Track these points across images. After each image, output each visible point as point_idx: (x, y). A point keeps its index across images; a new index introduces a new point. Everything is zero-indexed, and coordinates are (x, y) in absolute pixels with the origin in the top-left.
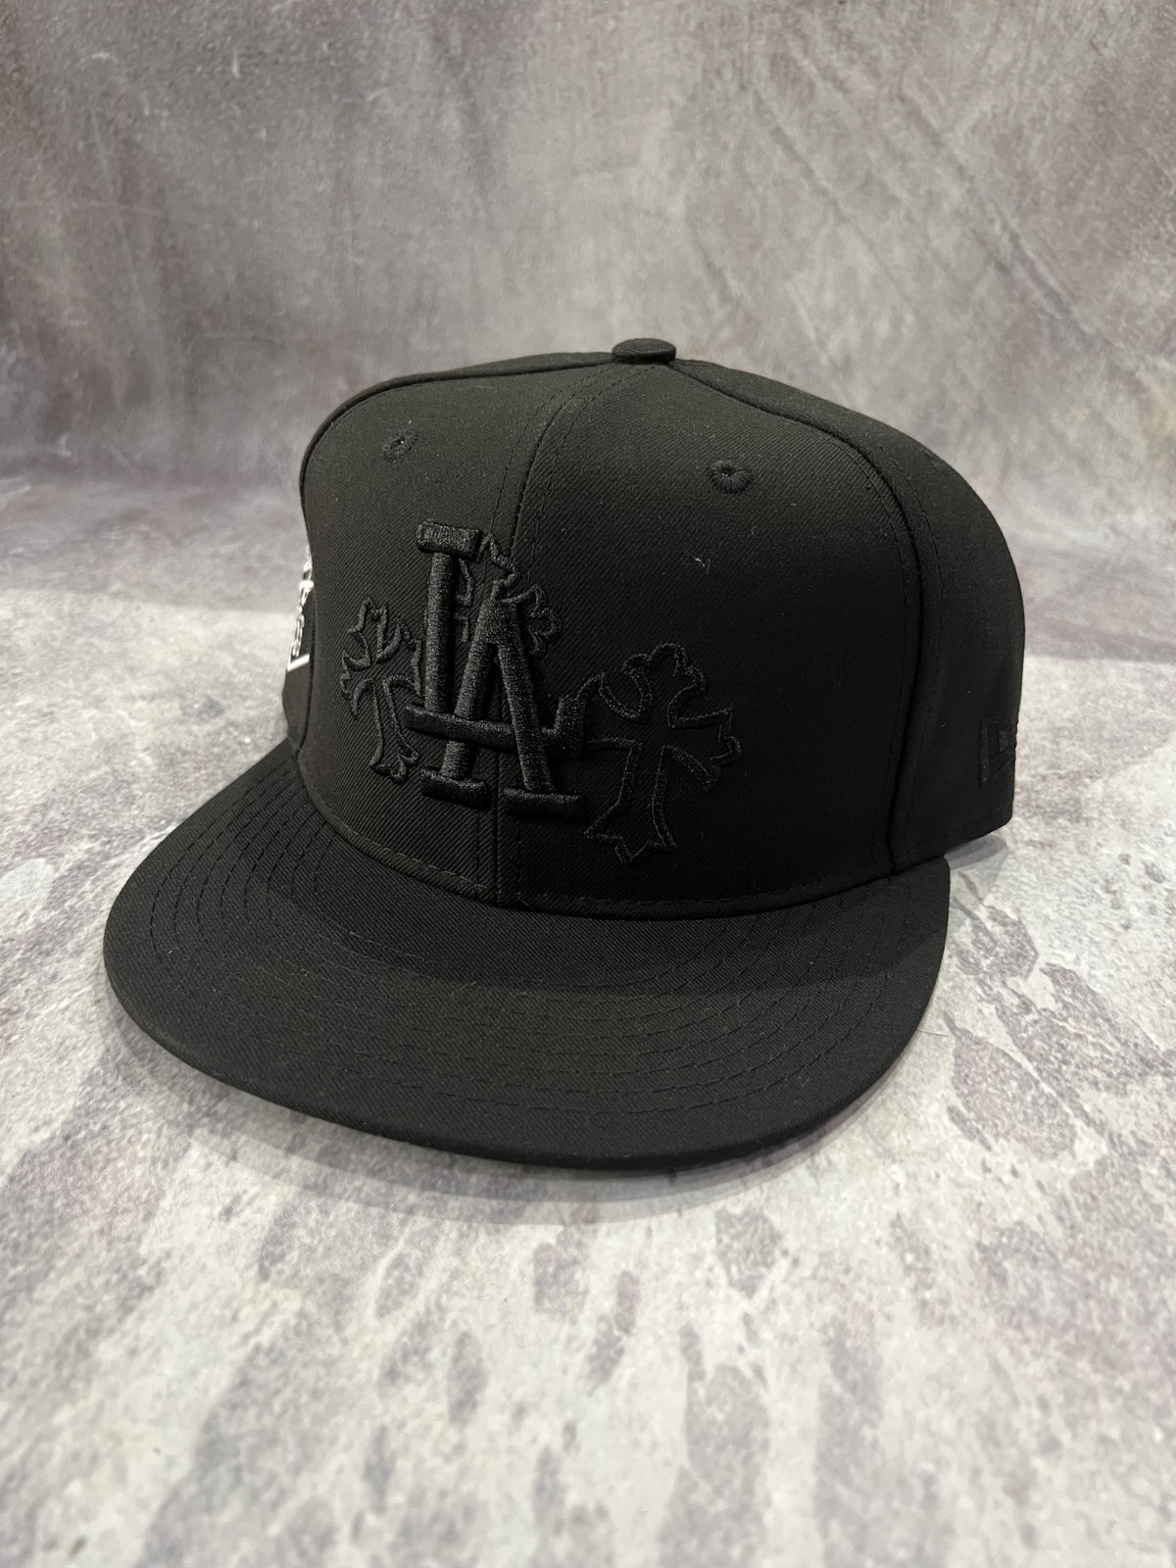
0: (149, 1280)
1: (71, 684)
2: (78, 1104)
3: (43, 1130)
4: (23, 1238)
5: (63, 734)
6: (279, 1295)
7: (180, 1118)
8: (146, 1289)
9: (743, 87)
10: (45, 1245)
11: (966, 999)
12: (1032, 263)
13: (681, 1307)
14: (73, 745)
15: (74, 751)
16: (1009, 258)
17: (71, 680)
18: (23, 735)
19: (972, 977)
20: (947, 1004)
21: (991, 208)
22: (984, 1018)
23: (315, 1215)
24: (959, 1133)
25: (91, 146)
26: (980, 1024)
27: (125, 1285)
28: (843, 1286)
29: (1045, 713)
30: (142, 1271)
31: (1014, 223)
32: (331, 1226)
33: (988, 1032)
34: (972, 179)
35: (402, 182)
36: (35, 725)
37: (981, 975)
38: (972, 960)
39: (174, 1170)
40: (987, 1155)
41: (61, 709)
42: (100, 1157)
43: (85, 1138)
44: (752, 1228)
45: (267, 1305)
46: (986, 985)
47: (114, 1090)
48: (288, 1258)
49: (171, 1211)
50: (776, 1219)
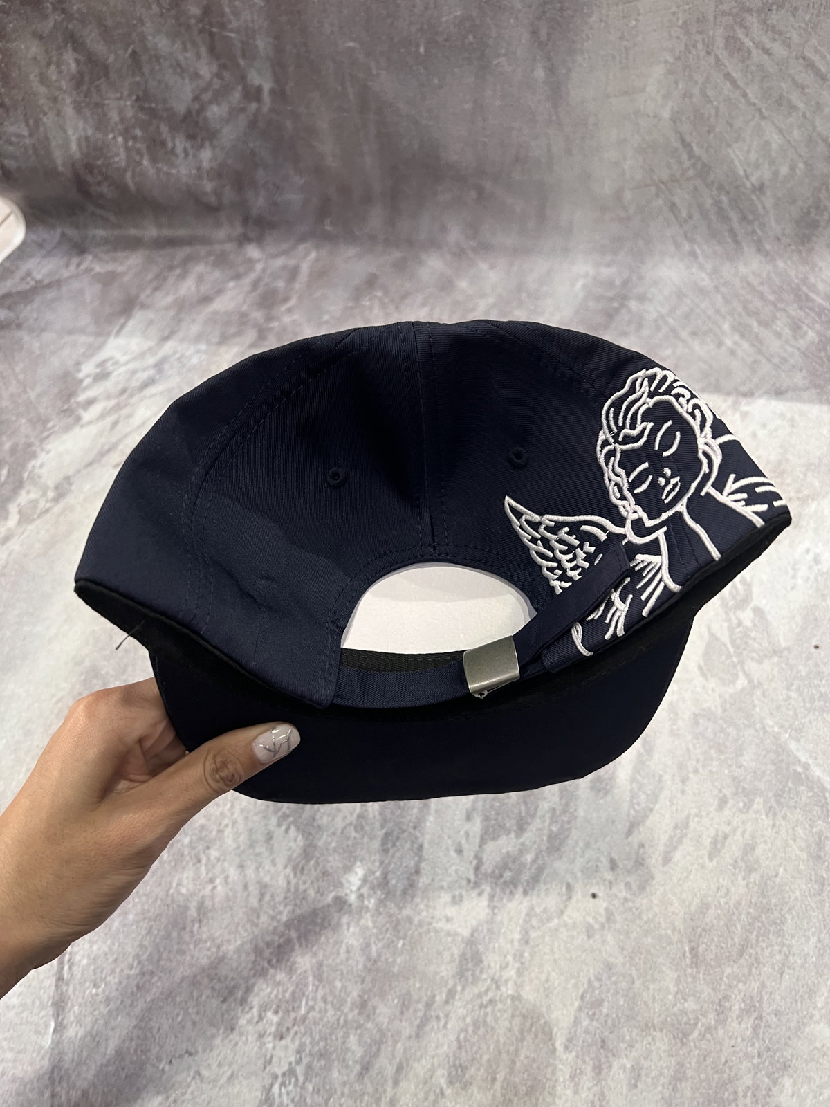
9: (708, 53)
22: (723, 628)
24: (700, 675)
25: (345, 88)
26: (720, 632)
33: (722, 635)
35: (511, 103)
40: (706, 682)
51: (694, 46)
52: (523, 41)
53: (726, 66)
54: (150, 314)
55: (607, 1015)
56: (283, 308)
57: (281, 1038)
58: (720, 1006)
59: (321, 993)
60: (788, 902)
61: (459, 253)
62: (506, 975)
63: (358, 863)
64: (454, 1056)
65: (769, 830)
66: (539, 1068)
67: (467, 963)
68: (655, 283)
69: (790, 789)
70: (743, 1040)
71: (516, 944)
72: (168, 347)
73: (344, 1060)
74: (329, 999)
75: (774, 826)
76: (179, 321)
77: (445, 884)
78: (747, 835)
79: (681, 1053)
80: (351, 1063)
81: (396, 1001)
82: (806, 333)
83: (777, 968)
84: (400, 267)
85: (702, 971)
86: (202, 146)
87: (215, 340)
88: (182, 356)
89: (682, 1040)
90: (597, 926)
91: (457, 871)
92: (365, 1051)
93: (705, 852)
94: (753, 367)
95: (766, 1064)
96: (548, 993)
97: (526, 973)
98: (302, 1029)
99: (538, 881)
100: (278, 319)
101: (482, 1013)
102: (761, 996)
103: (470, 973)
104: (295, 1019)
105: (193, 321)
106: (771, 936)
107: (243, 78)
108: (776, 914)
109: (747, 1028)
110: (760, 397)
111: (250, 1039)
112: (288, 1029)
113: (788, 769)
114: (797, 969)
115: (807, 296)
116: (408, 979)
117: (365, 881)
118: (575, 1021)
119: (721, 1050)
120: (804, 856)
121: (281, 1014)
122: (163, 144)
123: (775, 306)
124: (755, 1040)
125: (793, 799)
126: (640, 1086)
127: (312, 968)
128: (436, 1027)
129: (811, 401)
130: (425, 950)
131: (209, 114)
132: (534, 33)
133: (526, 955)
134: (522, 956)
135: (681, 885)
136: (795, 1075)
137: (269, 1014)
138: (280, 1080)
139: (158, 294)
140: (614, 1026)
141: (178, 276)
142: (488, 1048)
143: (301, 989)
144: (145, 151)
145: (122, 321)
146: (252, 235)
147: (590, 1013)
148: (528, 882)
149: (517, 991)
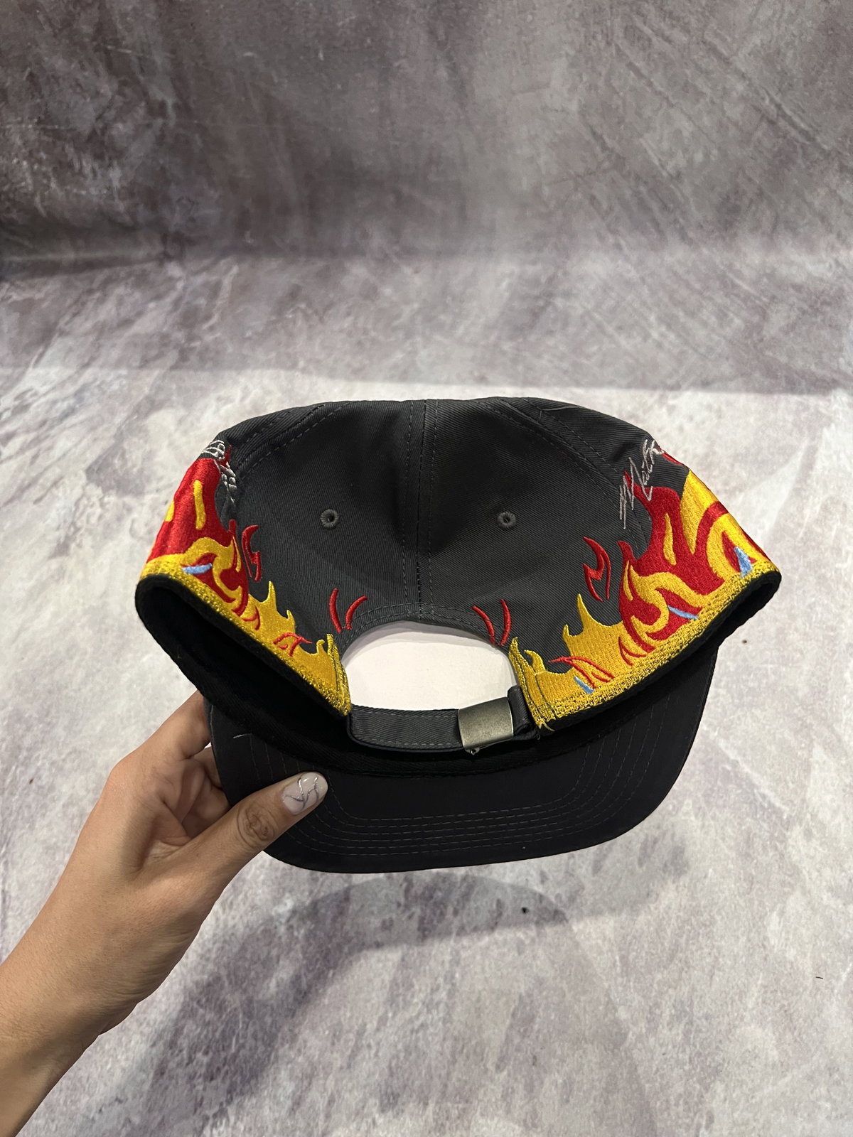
9: (608, 43)
12: (790, 117)
16: (775, 116)
21: (762, 92)
31: (778, 99)
34: (750, 80)
35: (417, 105)
51: (594, 37)
52: (422, 42)
53: (627, 56)
54: (69, 342)
55: (539, 1031)
56: (205, 326)
57: (212, 1079)
58: (651, 1013)
59: (251, 1030)
60: (716, 904)
61: (383, 260)
62: (436, 998)
63: (287, 895)
64: (386, 1083)
65: (699, 831)
66: (471, 1090)
67: (398, 988)
68: (581, 278)
69: (719, 788)
70: (674, 1047)
71: (447, 965)
72: (88, 375)
73: (275, 1096)
74: (260, 1035)
75: (703, 826)
76: (100, 346)
77: (375, 909)
78: (677, 838)
79: (613, 1064)
80: (282, 1099)
81: (327, 1032)
82: (732, 320)
83: (706, 970)
84: (324, 277)
85: (632, 979)
86: (110, 165)
87: (137, 364)
88: (103, 382)
89: (612, 1051)
90: (527, 942)
91: (387, 895)
92: (296, 1086)
93: (634, 859)
94: (680, 359)
95: (698, 1070)
96: (479, 1012)
97: (457, 994)
98: (233, 1069)
99: (468, 900)
100: (200, 339)
101: (413, 1038)
102: (692, 1001)
103: (401, 998)
104: (225, 1059)
105: (114, 346)
106: (700, 938)
107: (145, 94)
108: (705, 915)
109: (678, 1034)
110: (687, 389)
111: (180, 1082)
112: (219, 1069)
113: (716, 768)
114: (727, 970)
115: (732, 282)
116: (339, 1009)
117: (294, 912)
118: (506, 1039)
119: (652, 1058)
120: (733, 855)
121: (211, 1054)
122: (70, 166)
123: (700, 293)
124: (686, 1046)
125: (722, 797)
126: (572, 1101)
127: (241, 1006)
128: (367, 1056)
129: (738, 390)
130: (356, 977)
131: (114, 132)
132: (432, 33)
133: (457, 975)
134: (453, 977)
135: (610, 893)
136: (726, 1079)
137: (199, 1055)
138: (211, 1122)
139: (78, 320)
140: (545, 1041)
141: (98, 299)
142: (420, 1074)
143: (231, 1028)
144: (51, 174)
145: (41, 350)
146: (171, 252)
147: (522, 1030)
148: (458, 901)
149: (448, 1014)
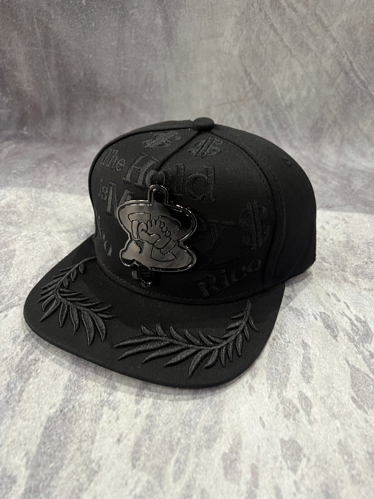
0: (96, 469)
1: (39, 226)
2: (64, 397)
3: (53, 408)
4: (52, 452)
5: (39, 246)
6: (140, 474)
7: (98, 403)
8: (96, 472)
9: (260, 10)
10: (60, 455)
11: (352, 352)
12: (357, 71)
13: (273, 478)
14: (43, 251)
15: (44, 254)
16: (349, 69)
17: (39, 225)
18: (26, 247)
19: (352, 344)
20: (346, 355)
21: (343, 52)
22: (359, 360)
23: (148, 442)
24: (356, 407)
25: (34, 29)
26: (357, 363)
27: (89, 470)
28: (325, 469)
29: (364, 236)
30: (93, 465)
31: (351, 58)
32: (153, 446)
33: (360, 366)
34: (338, 43)
35: (141, 42)
36: (29, 243)
37: (356, 343)
38: (352, 337)
39: (99, 424)
40: (366, 416)
41: (37, 236)
42: (74, 419)
43: (67, 411)
44: (292, 446)
45: (136, 478)
46: (357, 347)
47: (75, 392)
48: (141, 459)
49: (100, 440)
50: (300, 442)
51: (252, 5)
53: (270, 19)
82: (331, 182)
84: (71, 152)
115: (324, 167)
